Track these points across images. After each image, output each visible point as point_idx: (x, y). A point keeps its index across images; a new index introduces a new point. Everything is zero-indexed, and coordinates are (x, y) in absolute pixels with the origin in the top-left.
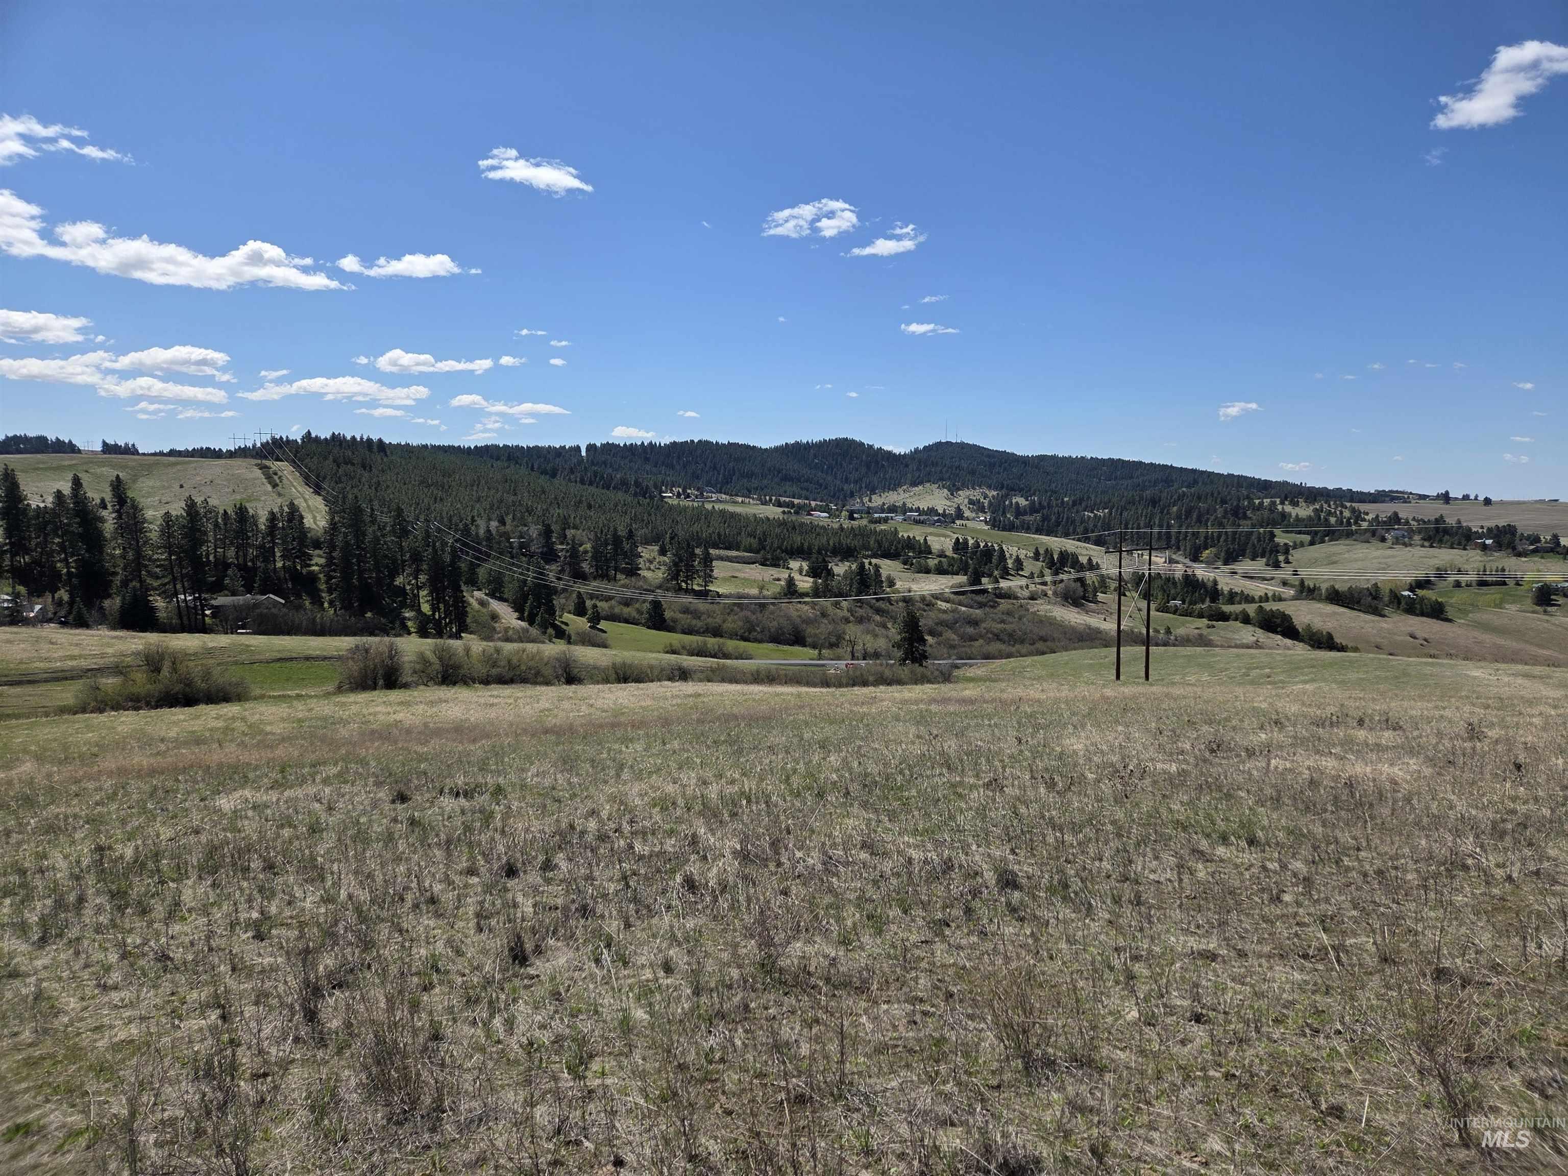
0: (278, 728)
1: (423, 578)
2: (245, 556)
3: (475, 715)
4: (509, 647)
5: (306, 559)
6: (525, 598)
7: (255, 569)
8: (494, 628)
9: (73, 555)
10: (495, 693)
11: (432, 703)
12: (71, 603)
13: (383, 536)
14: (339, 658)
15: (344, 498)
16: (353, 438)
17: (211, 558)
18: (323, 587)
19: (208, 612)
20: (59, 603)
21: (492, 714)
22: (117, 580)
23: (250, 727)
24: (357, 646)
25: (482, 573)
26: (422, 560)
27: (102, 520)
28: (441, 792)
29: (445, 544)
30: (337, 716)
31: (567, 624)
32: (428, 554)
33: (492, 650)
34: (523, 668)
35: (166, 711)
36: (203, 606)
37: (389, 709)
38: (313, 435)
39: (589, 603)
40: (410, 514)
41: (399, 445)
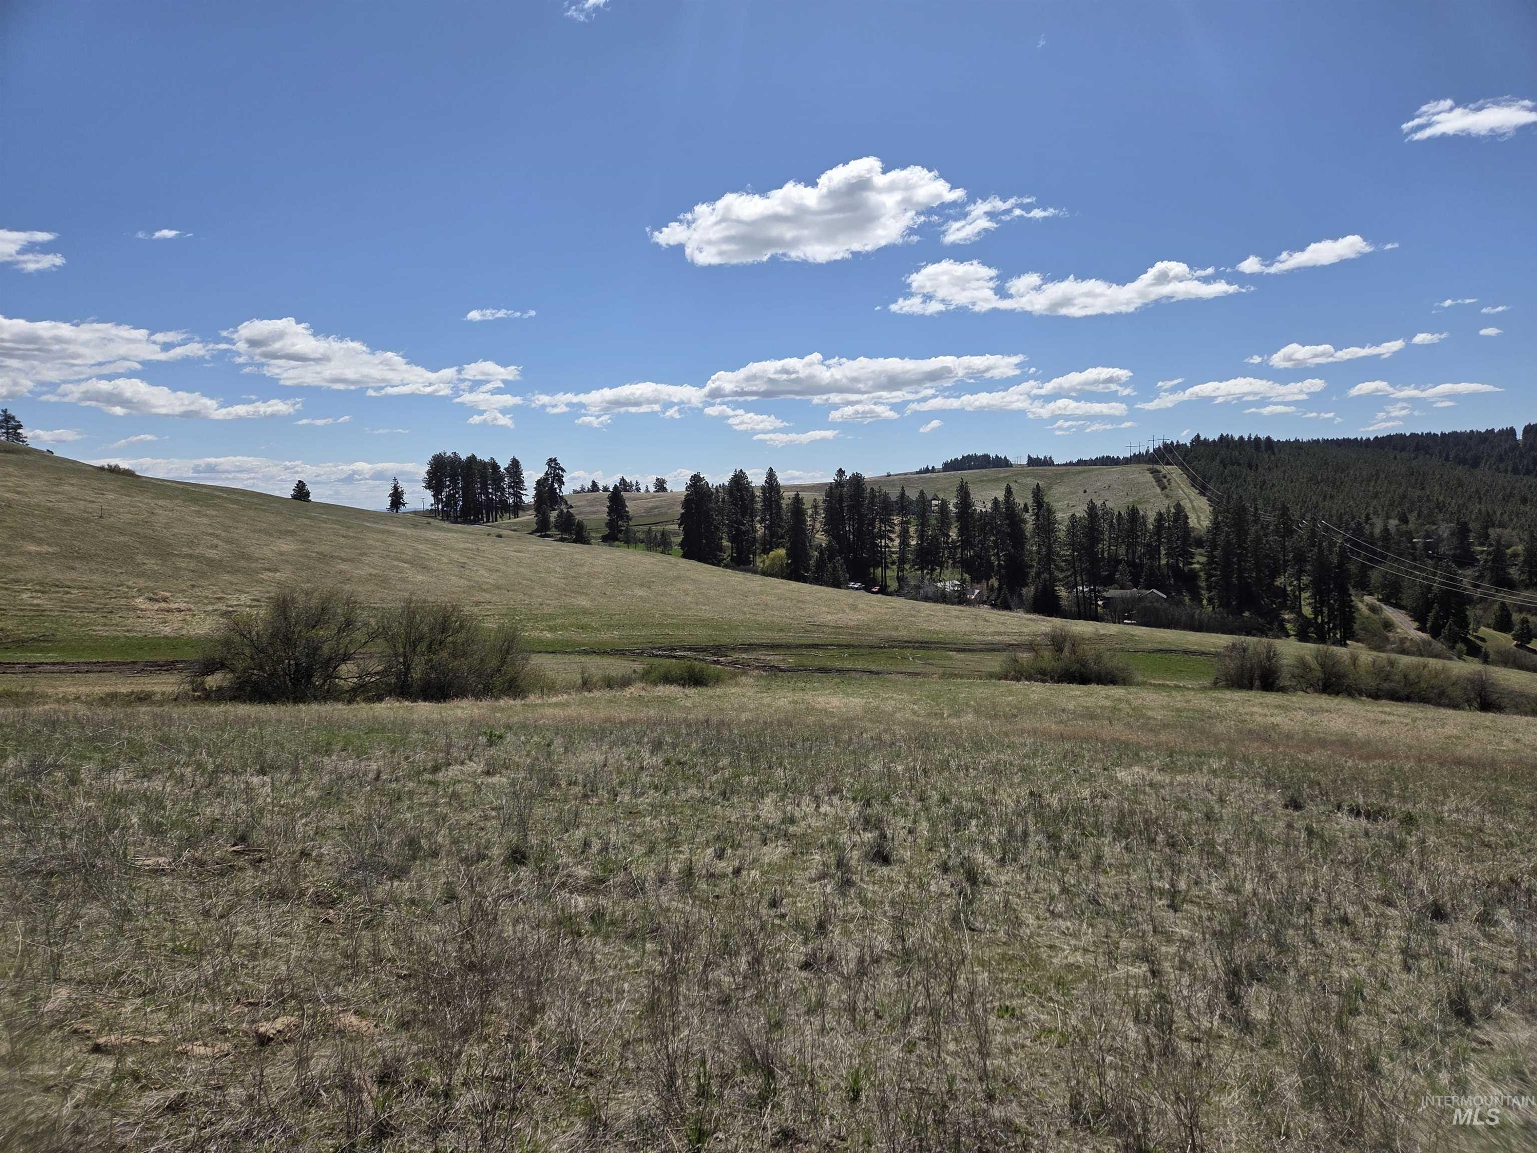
0: (1159, 715)
1: (1305, 579)
2: (1134, 553)
3: (1362, 732)
4: (1405, 660)
5: (1188, 557)
6: (1428, 605)
7: (1142, 565)
8: (1387, 638)
9: (1002, 551)
10: (1388, 709)
11: (1312, 712)
12: (1000, 589)
13: (1266, 535)
14: (1217, 654)
15: (1229, 497)
16: (1241, 438)
17: (1106, 555)
18: (1203, 584)
19: (1100, 603)
20: (991, 589)
21: (1385, 732)
22: (1033, 572)
23: (1133, 709)
24: (1234, 645)
25: (1375, 576)
26: (1305, 561)
27: (1024, 521)
28: (1339, 807)
29: (1332, 544)
30: (1213, 710)
31: (1483, 640)
32: (1311, 555)
33: (1385, 662)
34: (1423, 685)
35: (1065, 686)
36: (1096, 596)
37: (1266, 711)
38: (1202, 438)
39: (1516, 617)
40: (1295, 512)
41: (1288, 442)
